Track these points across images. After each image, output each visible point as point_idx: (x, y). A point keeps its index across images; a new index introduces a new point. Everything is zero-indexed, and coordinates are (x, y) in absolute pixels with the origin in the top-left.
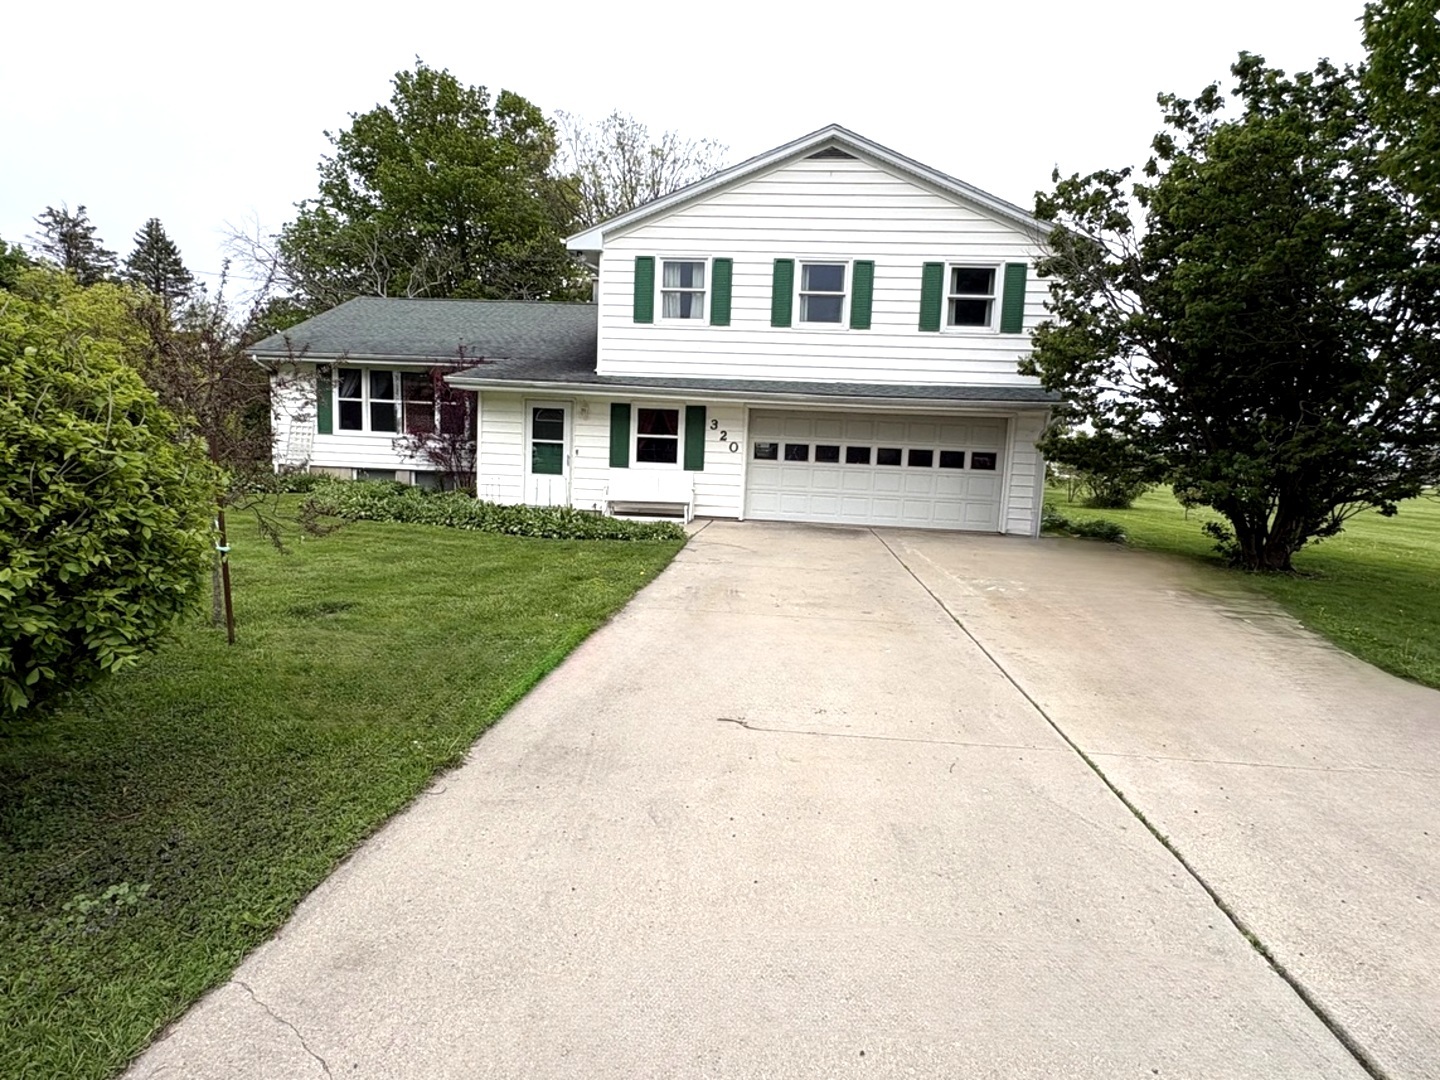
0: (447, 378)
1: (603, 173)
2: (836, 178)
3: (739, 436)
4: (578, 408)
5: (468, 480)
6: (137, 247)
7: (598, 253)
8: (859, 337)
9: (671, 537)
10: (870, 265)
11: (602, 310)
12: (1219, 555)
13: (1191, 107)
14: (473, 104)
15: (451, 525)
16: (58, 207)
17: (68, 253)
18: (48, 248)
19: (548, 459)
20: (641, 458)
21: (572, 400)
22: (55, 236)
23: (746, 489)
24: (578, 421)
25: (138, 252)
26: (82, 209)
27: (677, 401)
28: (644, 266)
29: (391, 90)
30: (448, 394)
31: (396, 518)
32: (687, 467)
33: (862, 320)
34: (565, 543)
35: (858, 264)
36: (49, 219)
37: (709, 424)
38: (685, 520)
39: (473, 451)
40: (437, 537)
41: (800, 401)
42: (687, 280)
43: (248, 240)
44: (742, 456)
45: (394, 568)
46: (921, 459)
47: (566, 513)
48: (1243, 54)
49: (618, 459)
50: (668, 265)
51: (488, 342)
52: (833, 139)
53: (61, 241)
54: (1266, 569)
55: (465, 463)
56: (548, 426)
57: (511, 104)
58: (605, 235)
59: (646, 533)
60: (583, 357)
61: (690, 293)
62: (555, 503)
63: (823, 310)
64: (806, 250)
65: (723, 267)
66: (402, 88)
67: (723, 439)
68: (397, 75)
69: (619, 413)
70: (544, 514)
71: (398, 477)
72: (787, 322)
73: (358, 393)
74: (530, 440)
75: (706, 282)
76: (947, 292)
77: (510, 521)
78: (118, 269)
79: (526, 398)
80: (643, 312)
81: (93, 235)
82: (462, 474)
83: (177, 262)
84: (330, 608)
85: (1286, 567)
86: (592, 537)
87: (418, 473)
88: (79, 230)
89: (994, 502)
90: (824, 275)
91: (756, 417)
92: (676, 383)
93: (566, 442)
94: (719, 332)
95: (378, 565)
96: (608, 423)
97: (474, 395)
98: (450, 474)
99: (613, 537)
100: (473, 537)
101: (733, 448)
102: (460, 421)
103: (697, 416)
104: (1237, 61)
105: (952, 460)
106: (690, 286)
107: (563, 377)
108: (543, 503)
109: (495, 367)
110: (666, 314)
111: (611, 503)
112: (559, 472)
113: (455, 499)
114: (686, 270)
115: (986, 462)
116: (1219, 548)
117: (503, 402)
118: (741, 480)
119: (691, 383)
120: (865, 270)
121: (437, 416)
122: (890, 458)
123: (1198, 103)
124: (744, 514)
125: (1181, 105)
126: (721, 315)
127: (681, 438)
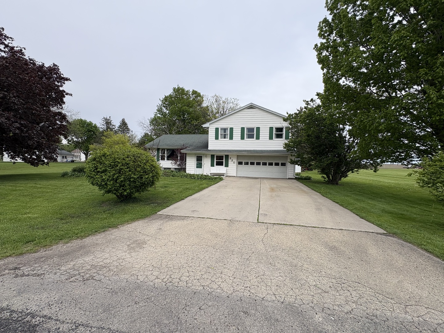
0: (181, 151)
1: (213, 106)
2: (252, 112)
3: (235, 160)
4: (205, 156)
5: (185, 169)
6: (120, 124)
7: (209, 127)
8: (257, 141)
9: (220, 179)
10: (259, 128)
11: (209, 136)
12: (325, 182)
13: (309, 102)
14: (187, 93)
15: (182, 177)
16: (105, 117)
17: (107, 126)
18: (103, 125)
19: (199, 166)
20: (217, 165)
21: (204, 154)
22: (105, 122)
23: (237, 171)
24: (205, 158)
25: (120, 125)
26: (110, 117)
27: (223, 154)
28: (217, 129)
29: (172, 91)
30: (181, 153)
31: (172, 176)
32: (225, 167)
33: (258, 138)
34: (201, 180)
35: (257, 128)
36: (104, 119)
37: (229, 158)
38: (224, 176)
39: (186, 164)
40: (179, 179)
41: (246, 154)
42: (225, 132)
43: (143, 124)
44: (235, 164)
45: (173, 183)
46: (271, 164)
47: (202, 175)
48: (317, 93)
49: (212, 165)
50: (221, 129)
51: (189, 143)
52: (251, 105)
53: (106, 123)
54: (333, 184)
55: (184, 166)
56: (199, 159)
57: (194, 92)
58: (210, 124)
59: (216, 178)
60: (206, 146)
61: (225, 134)
62: (200, 173)
63: (250, 136)
64: (247, 125)
65: (232, 129)
66: (174, 90)
67: (232, 161)
68: (174, 88)
69: (213, 156)
70: (198, 175)
71: (171, 169)
72: (244, 139)
73: (164, 153)
74: (196, 162)
75: (228, 132)
76: (274, 132)
77: (192, 176)
78: (116, 128)
79: (195, 154)
80: (217, 138)
81: (112, 122)
82: (183, 168)
83: (127, 127)
84: (165, 187)
85: (337, 184)
86: (206, 179)
87: (175, 168)
88: (109, 121)
89: (286, 172)
90: (251, 130)
91: (238, 157)
92: (223, 151)
93: (202, 162)
94: (231, 141)
95: (171, 182)
96: (210, 158)
97: (186, 154)
98: (181, 169)
99: (210, 179)
100: (185, 179)
101: (234, 163)
102: (183, 159)
103: (227, 157)
104: (316, 94)
105: (277, 164)
106: (226, 133)
107: (202, 150)
108: (198, 174)
109: (190, 148)
110: (221, 138)
111: (211, 173)
112: (201, 168)
113: (182, 173)
114: (225, 130)
115: (283, 164)
116: (325, 180)
117: (191, 155)
118: (236, 169)
119: (225, 151)
120: (258, 129)
121: (179, 158)
122: (265, 164)
123: (310, 101)
124: (236, 175)
125: (308, 102)
126: (231, 138)
127: (224, 161)
